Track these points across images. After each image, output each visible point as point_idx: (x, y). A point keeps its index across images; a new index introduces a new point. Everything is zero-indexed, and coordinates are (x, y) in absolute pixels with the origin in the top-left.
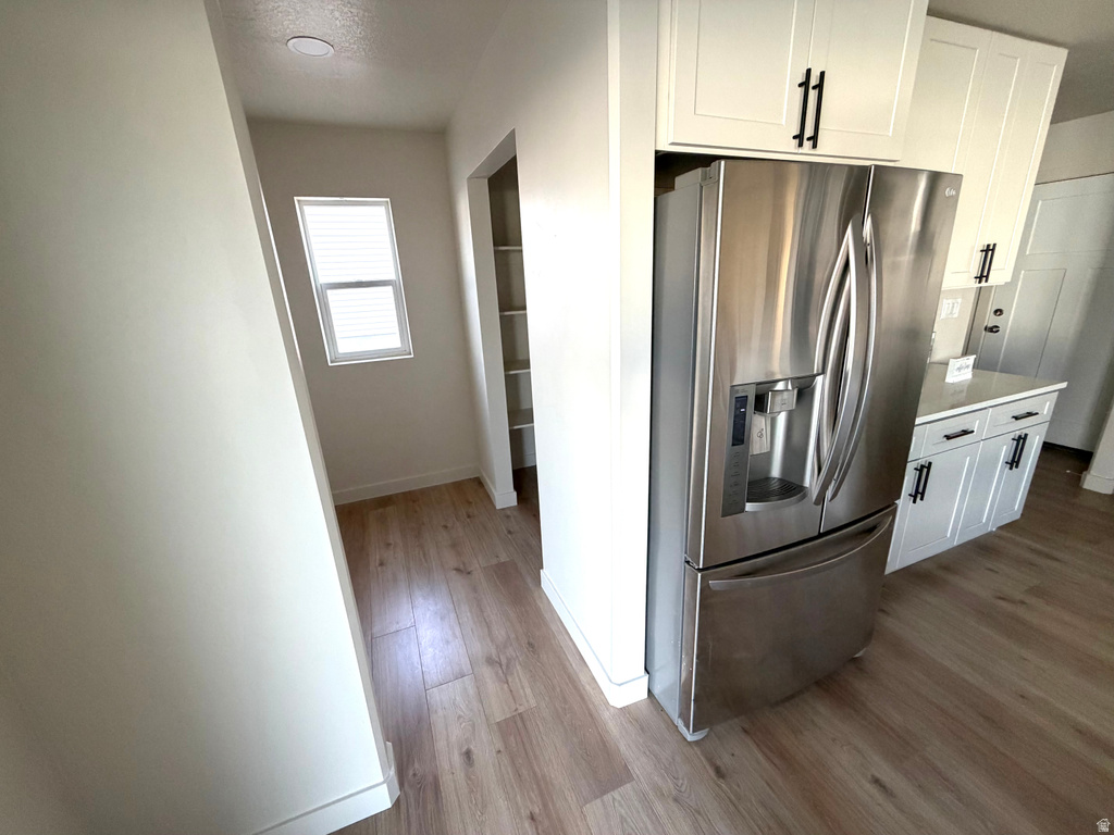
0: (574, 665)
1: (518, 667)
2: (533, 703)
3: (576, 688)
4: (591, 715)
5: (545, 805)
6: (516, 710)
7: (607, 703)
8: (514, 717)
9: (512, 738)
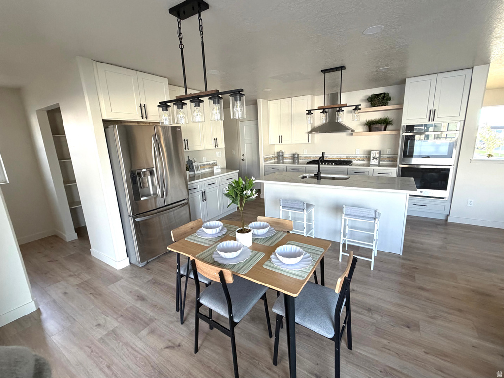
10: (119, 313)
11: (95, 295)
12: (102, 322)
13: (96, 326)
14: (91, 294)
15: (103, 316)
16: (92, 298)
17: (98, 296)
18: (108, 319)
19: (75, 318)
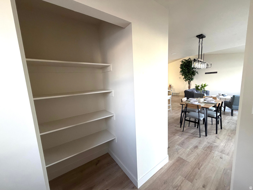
0: (164, 170)
1: (174, 184)
2: (180, 176)
3: (169, 168)
4: (173, 164)
5: (195, 168)
6: (185, 179)
7: (169, 162)
8: (187, 179)
9: (191, 178)
10: (209, 153)
11: (200, 166)
12: (219, 158)
13: (222, 159)
14: (199, 169)
15: (215, 158)
16: (203, 167)
17: (201, 164)
18: (215, 155)
19: (223, 170)
